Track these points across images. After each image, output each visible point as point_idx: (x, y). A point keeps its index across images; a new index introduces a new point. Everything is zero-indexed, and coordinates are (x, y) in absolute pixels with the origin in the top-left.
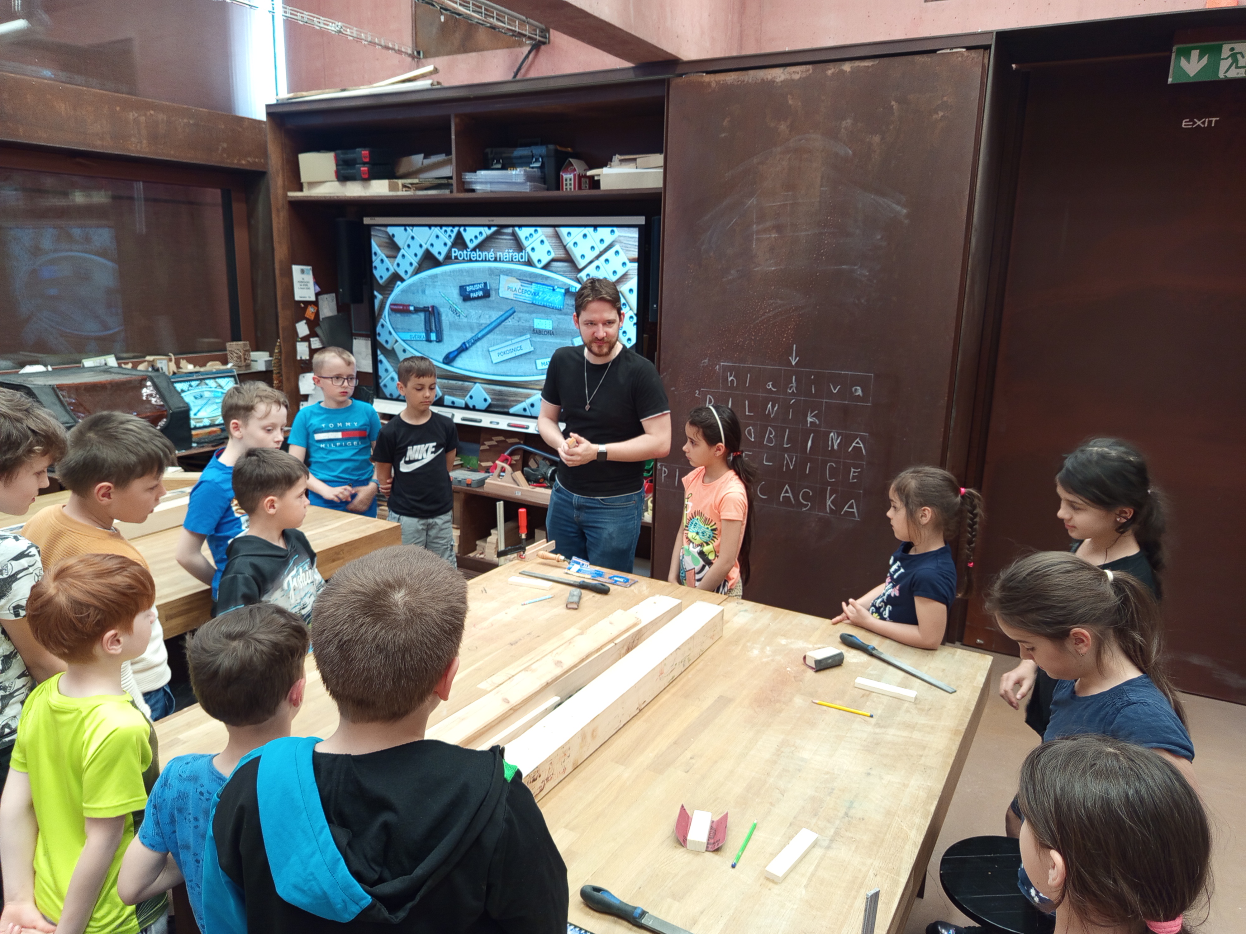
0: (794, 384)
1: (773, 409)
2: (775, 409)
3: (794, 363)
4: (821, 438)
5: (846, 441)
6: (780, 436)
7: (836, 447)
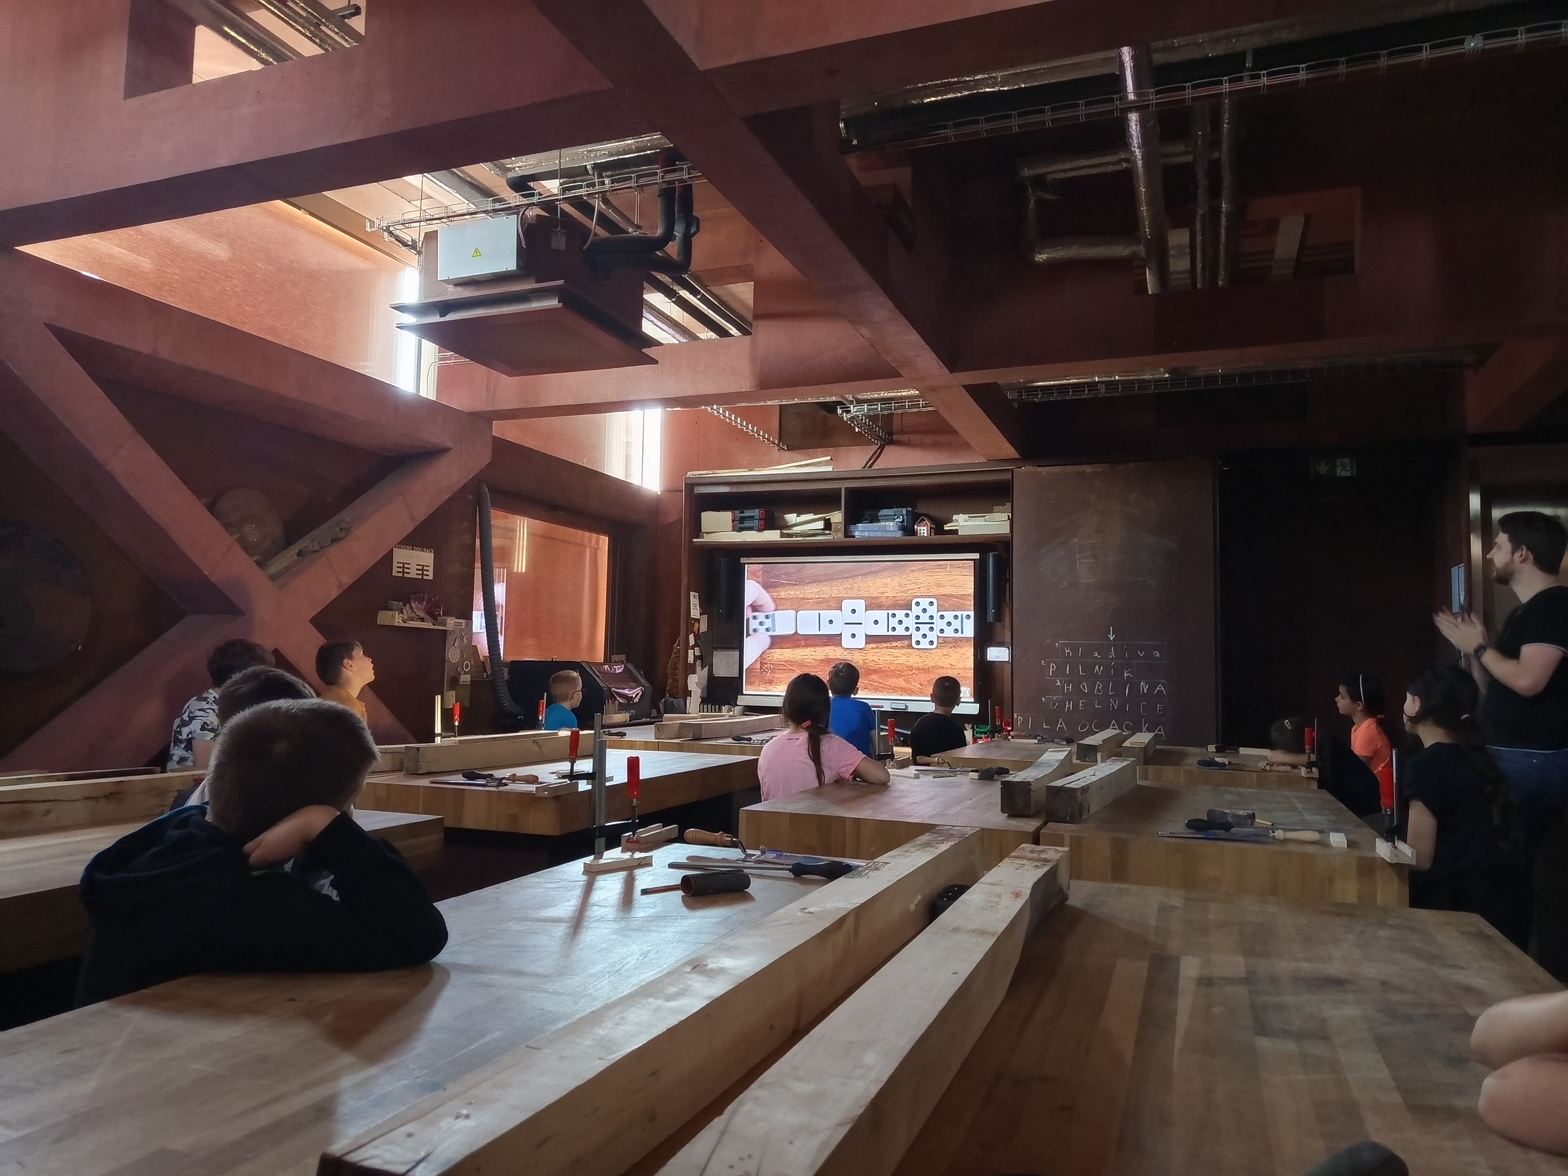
0: (1113, 653)
1: (1099, 670)
2: (1101, 669)
3: (1111, 639)
4: (1135, 687)
5: (1152, 687)
6: (1105, 687)
7: (1145, 692)
